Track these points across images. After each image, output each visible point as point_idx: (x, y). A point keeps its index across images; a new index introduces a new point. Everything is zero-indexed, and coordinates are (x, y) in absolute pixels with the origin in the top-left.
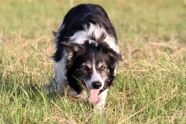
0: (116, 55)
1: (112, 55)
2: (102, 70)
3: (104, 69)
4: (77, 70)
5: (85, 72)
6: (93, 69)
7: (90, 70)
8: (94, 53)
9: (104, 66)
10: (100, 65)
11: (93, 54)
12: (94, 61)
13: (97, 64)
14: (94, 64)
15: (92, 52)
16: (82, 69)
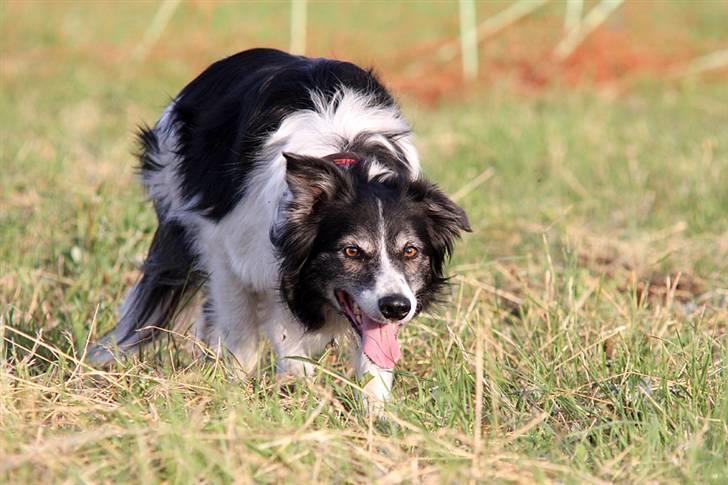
0: (451, 210)
1: (434, 207)
2: (408, 259)
3: (415, 256)
4: (324, 256)
5: (353, 267)
6: (379, 255)
7: (370, 258)
8: (382, 200)
9: (415, 245)
10: (401, 241)
11: (376, 203)
12: (383, 231)
13: (391, 238)
14: (383, 239)
15: (374, 199)
16: (341, 255)
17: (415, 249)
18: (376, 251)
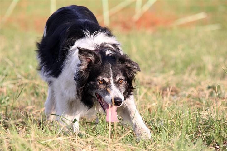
1: (128, 65)
2: (120, 83)
3: (123, 82)
4: (92, 82)
5: (102, 87)
6: (111, 83)
7: (108, 84)
8: (111, 63)
9: (122, 78)
10: (118, 78)
11: (109, 65)
12: (112, 75)
13: (115, 77)
14: (112, 77)
15: (108, 63)
16: (98, 83)
17: (123, 80)
18: (109, 82)
